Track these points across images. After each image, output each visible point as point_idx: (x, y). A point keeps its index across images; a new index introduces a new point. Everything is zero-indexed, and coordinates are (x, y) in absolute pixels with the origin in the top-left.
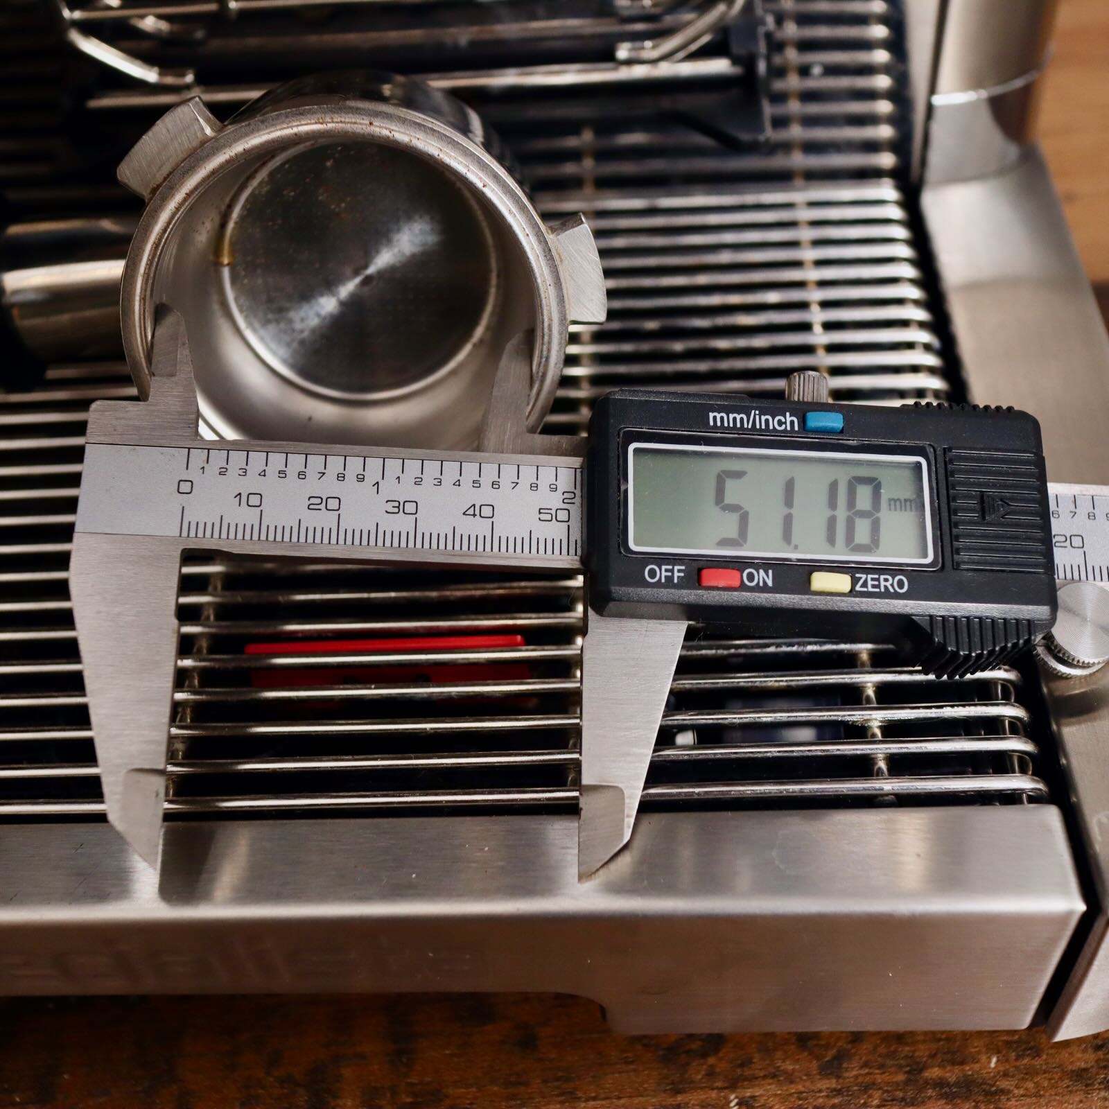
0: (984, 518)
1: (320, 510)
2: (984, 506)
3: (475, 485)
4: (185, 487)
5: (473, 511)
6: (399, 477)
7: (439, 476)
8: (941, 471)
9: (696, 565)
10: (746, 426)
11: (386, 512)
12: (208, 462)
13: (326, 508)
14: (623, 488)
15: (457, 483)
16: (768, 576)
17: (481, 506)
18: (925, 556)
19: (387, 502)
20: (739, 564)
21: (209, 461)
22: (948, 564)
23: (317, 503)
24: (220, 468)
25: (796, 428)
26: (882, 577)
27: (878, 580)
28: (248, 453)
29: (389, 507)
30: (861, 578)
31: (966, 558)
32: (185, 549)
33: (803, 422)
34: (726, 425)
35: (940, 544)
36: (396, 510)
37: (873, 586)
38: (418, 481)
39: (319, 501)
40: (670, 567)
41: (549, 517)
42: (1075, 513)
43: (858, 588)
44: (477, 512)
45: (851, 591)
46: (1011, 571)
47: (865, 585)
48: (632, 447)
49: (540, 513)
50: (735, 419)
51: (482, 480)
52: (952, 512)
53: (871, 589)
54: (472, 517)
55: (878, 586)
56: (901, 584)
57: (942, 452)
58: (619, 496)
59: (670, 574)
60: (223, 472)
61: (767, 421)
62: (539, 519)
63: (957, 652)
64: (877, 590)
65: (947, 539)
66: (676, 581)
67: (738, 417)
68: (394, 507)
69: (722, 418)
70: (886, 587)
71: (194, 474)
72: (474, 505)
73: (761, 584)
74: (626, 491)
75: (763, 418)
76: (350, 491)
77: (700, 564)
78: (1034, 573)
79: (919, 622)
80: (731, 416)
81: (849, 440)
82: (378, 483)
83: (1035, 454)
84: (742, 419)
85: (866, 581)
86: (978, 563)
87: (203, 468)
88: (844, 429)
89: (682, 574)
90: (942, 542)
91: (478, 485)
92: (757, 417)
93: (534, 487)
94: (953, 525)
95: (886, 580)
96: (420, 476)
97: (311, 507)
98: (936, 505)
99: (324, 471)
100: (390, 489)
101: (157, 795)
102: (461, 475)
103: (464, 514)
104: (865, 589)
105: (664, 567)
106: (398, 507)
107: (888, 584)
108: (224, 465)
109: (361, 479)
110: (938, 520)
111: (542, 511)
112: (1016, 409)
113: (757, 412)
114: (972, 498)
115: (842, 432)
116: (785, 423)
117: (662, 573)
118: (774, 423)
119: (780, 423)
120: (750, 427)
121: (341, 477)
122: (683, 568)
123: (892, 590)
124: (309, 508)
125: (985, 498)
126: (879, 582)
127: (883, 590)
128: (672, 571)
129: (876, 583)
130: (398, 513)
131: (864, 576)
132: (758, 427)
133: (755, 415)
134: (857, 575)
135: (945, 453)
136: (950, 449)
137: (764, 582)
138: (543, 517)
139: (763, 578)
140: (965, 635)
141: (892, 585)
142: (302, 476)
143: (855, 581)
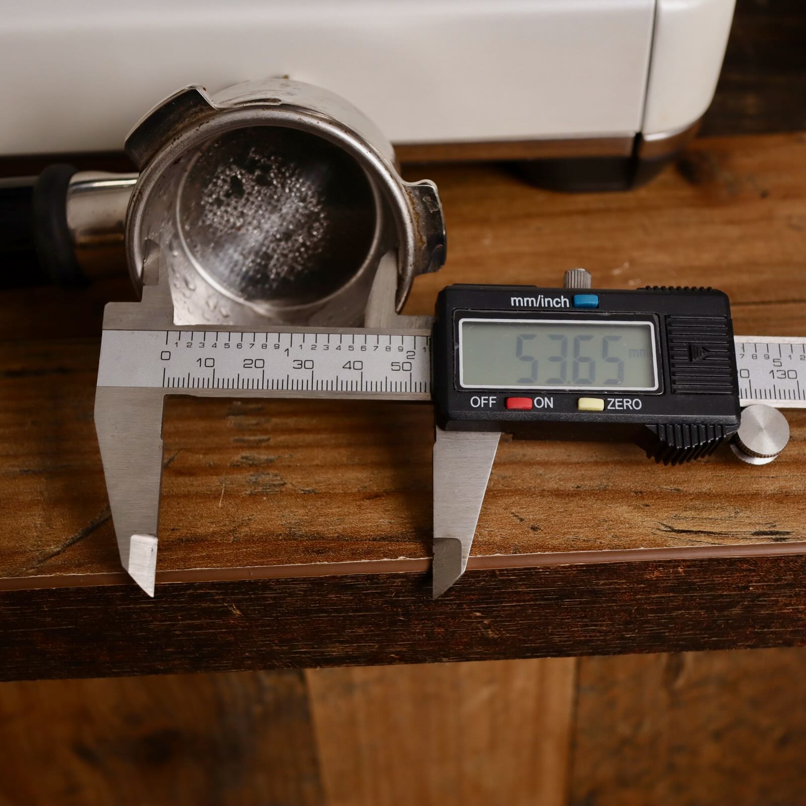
0: (691, 360)
1: (251, 367)
2: (692, 352)
3: (350, 349)
4: (165, 355)
5: (349, 366)
6: (301, 345)
7: (327, 344)
8: (664, 330)
9: (503, 396)
10: (535, 305)
11: (294, 368)
12: (179, 339)
13: (255, 366)
14: (456, 348)
15: (339, 348)
16: (550, 402)
17: (354, 362)
18: (653, 386)
19: (294, 361)
20: (531, 394)
21: (181, 338)
22: (669, 389)
23: (249, 364)
24: (188, 343)
25: (568, 306)
26: (625, 400)
27: (622, 402)
28: (205, 333)
29: (296, 364)
30: (611, 401)
31: (680, 387)
32: (166, 395)
33: (572, 301)
34: (522, 305)
35: (662, 377)
36: (300, 366)
37: (619, 406)
38: (314, 348)
39: (251, 362)
40: (487, 397)
41: (398, 368)
42: (744, 355)
43: (609, 408)
44: (352, 366)
45: (604, 409)
46: (710, 394)
47: (613, 405)
48: (461, 321)
49: (392, 365)
50: (528, 301)
51: (355, 346)
52: (671, 357)
53: (617, 408)
54: (349, 369)
55: (622, 406)
56: (637, 404)
57: (664, 318)
58: (454, 352)
59: (487, 402)
60: (189, 346)
61: (549, 302)
62: (392, 369)
63: (675, 447)
64: (622, 408)
65: (667, 374)
66: (491, 406)
67: (530, 300)
68: (299, 364)
69: (519, 301)
70: (627, 406)
71: (171, 347)
72: (350, 362)
73: (546, 407)
74: (458, 350)
75: (546, 300)
76: (270, 355)
77: (506, 395)
78: (725, 394)
79: (649, 428)
80: (525, 299)
81: (602, 312)
82: (288, 349)
83: (726, 318)
84: (532, 301)
85: (614, 402)
86: (688, 389)
87: (177, 343)
88: (600, 305)
89: (495, 402)
90: (664, 376)
91: (352, 349)
92: (542, 299)
93: (388, 349)
94: (672, 365)
95: (627, 402)
96: (315, 344)
97: (246, 366)
98: (660, 352)
99: (253, 343)
100: (296, 353)
101: (152, 550)
102: (341, 342)
103: (343, 367)
104: (614, 408)
105: (483, 398)
106: (301, 364)
107: (629, 404)
108: (190, 341)
109: (277, 347)
110: (661, 362)
111: (393, 364)
112: (713, 288)
113: (542, 296)
114: (684, 347)
115: (598, 307)
116: (561, 303)
117: (482, 401)
118: (553, 303)
119: (557, 303)
120: (538, 306)
121: (264, 346)
122: (495, 397)
123: (631, 408)
124: (244, 367)
125: (692, 347)
126: (623, 403)
127: (625, 408)
128: (488, 400)
129: (621, 404)
130: (301, 368)
131: (613, 400)
132: (543, 305)
133: (541, 298)
134: (609, 399)
135: (665, 319)
136: (669, 316)
137: (548, 405)
138: (394, 368)
139: (547, 402)
140: (680, 436)
141: (631, 405)
142: (239, 346)
143: (606, 403)
